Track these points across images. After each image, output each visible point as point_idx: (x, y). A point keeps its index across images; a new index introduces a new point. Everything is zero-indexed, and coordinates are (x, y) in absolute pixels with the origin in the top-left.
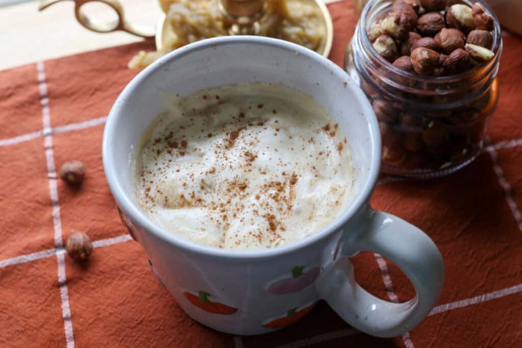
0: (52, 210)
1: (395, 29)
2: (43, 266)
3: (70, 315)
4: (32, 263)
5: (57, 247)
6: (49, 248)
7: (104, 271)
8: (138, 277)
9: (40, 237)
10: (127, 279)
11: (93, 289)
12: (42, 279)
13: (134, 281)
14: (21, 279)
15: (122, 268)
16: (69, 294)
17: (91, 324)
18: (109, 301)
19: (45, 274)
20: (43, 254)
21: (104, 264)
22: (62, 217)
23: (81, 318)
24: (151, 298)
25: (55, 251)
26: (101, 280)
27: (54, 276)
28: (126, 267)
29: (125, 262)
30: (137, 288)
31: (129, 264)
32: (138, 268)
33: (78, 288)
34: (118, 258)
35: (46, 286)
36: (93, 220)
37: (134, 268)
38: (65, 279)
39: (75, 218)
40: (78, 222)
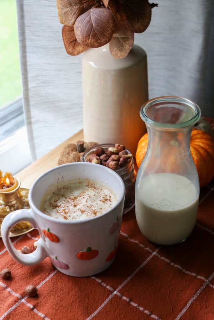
0: (7, 290)
2: (20, 308)
3: (44, 316)
4: (16, 309)
5: (21, 299)
6: (18, 301)
8: (59, 291)
9: (10, 300)
10: (55, 294)
11: (45, 304)
12: (24, 312)
13: (58, 293)
14: (15, 317)
15: (51, 291)
16: (38, 310)
17: (55, 313)
18: (55, 303)
19: (23, 310)
20: (17, 304)
21: (43, 294)
22: (13, 290)
23: (50, 314)
24: (69, 293)
25: (21, 301)
26: (46, 299)
27: (28, 308)
29: (50, 289)
30: (61, 294)
31: (52, 289)
33: (40, 307)
34: (46, 290)
35: (28, 313)
37: (55, 289)
38: (33, 306)
39: (18, 288)
40: (21, 288)
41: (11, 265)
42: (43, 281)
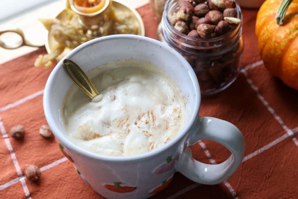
0: (11, 156)
1: (185, 16)
2: (14, 189)
4: (7, 189)
5: (19, 176)
6: (15, 178)
7: (50, 184)
8: (71, 183)
9: (8, 173)
10: (65, 185)
11: (47, 195)
12: (15, 196)
13: (69, 186)
15: (60, 179)
19: (16, 193)
20: (13, 182)
21: (49, 180)
22: (18, 158)
24: (81, 192)
25: (19, 179)
26: (50, 189)
27: (22, 193)
28: (62, 179)
29: (61, 176)
30: (71, 189)
31: (63, 176)
32: (69, 178)
33: (38, 197)
34: (56, 174)
36: (36, 156)
37: (67, 178)
38: (29, 193)
39: (25, 158)
40: (28, 159)
41: (32, 121)
42: (58, 159)
